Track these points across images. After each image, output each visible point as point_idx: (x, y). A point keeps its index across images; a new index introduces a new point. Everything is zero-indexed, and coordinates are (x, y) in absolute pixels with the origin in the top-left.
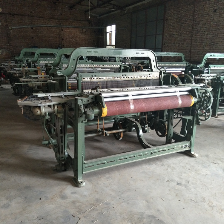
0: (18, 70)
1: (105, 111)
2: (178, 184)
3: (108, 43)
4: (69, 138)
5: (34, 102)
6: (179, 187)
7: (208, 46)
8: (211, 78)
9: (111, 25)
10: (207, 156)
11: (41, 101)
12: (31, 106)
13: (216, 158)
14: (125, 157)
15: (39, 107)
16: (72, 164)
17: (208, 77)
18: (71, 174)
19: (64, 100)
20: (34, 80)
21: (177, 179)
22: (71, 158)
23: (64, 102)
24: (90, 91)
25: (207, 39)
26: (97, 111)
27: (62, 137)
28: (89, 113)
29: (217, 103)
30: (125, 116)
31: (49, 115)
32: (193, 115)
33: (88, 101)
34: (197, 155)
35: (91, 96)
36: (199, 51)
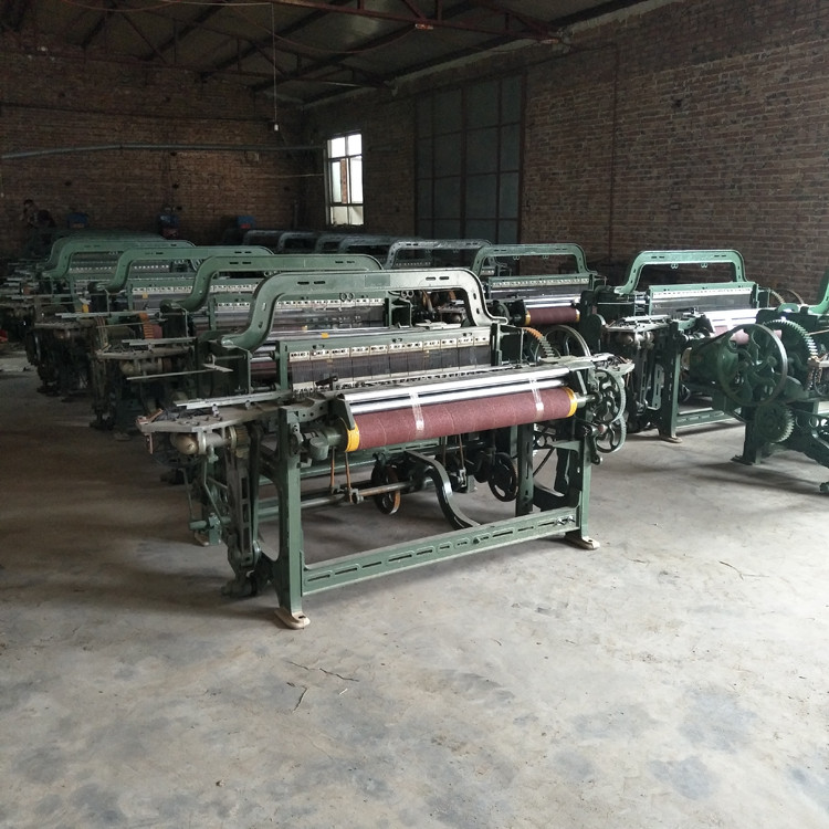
0: (67, 320)
1: (355, 438)
2: (540, 610)
3: (338, 197)
4: (265, 511)
5: (180, 423)
6: (542, 616)
7: (662, 213)
8: (653, 326)
9: (345, 134)
10: (624, 546)
11: (195, 419)
12: (170, 433)
13: (646, 549)
14: (408, 553)
15: (194, 436)
16: (271, 577)
17: (642, 324)
18: (270, 601)
19: (250, 415)
20: (139, 354)
21: (537, 601)
22: (268, 560)
23: (250, 419)
24: (310, 386)
25: (658, 190)
26: (334, 437)
27: (245, 507)
28: (316, 443)
29: (672, 397)
30: (404, 447)
31: (216, 453)
32: (579, 437)
33: (312, 414)
34: (596, 544)
35: (318, 402)
36: (638, 230)
